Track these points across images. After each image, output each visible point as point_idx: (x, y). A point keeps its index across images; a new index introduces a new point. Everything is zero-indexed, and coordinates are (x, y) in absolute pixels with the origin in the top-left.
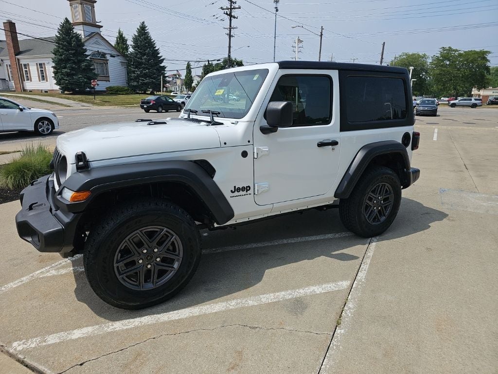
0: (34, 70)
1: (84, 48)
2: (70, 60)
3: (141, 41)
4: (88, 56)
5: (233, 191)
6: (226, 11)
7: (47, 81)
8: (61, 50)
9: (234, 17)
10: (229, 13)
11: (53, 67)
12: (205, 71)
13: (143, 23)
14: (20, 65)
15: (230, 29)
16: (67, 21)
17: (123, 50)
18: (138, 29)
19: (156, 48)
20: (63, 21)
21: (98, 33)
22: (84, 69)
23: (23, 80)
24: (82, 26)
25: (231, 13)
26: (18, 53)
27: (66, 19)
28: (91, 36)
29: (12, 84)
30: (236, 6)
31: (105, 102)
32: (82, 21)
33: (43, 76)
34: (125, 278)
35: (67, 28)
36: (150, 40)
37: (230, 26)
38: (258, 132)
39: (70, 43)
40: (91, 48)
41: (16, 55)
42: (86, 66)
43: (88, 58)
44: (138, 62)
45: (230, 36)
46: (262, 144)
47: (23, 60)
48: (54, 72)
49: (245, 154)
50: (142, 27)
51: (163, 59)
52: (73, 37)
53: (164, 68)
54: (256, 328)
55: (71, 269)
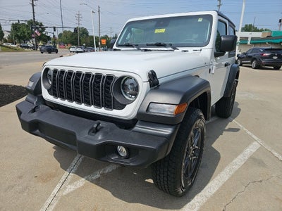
54: (261, 181)
55: (83, 179)
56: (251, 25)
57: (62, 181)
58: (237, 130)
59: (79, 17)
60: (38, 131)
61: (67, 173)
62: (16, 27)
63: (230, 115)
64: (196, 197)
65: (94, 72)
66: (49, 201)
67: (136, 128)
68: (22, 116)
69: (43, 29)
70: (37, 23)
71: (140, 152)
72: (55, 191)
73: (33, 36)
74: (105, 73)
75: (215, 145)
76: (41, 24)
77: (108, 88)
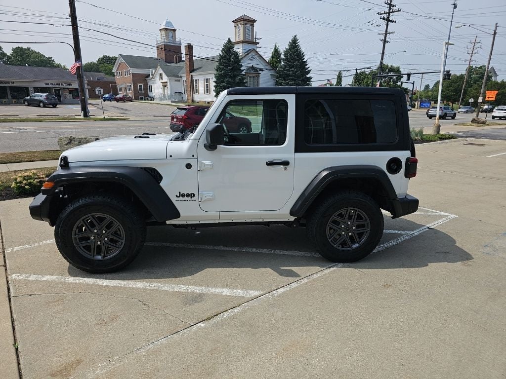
0: (201, 85)
1: (240, 64)
2: (228, 75)
3: (291, 54)
4: (243, 70)
5: (178, 195)
6: (382, 16)
7: (210, 93)
8: (221, 67)
9: (392, 21)
10: (386, 18)
11: (214, 82)
12: (355, 80)
13: (295, 36)
14: (192, 81)
15: (386, 34)
16: (229, 40)
17: (277, 63)
18: (290, 43)
19: (305, 60)
20: (226, 42)
21: (254, 49)
22: (238, 83)
23: (193, 93)
24: (241, 44)
25: (388, 17)
26: (192, 70)
27: (229, 39)
28: (248, 53)
29: (185, 96)
30: (396, 9)
31: (251, 112)
32: (242, 40)
33: (207, 90)
34: (82, 247)
35: (229, 47)
36: (300, 52)
37: (386, 31)
38: (202, 149)
39: (229, 60)
40: (246, 64)
41: (191, 72)
42: (240, 80)
43: (243, 73)
44: (285, 73)
45: (385, 41)
46: (207, 159)
47: (196, 76)
48: (214, 86)
49: (189, 166)
50: (294, 41)
51: (310, 71)
52: (232, 55)
53: (310, 78)
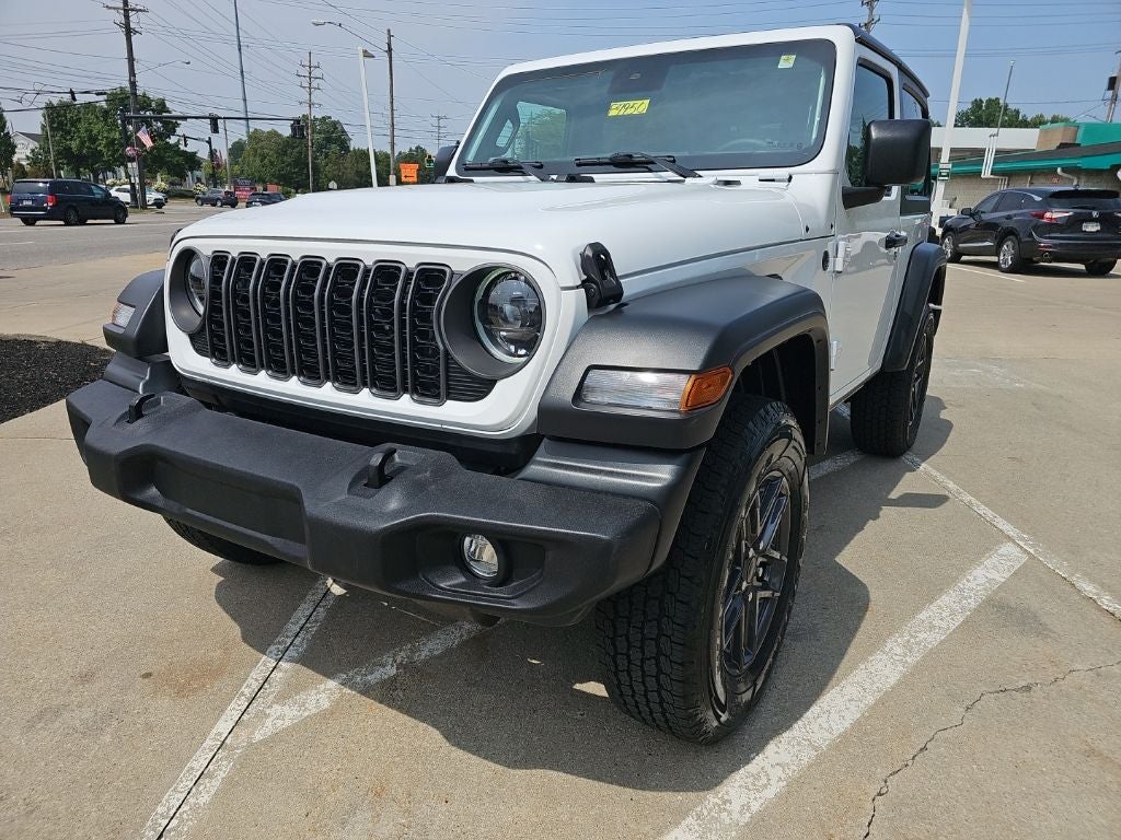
15: (126, 11)
38: (840, 203)
45: (129, 32)
49: (826, 261)
54: (1028, 688)
55: (332, 684)
56: (993, 103)
57: (248, 691)
58: (936, 501)
59: (310, 76)
60: (154, 491)
61: (267, 662)
62: (61, 118)
63: (908, 447)
64: (771, 748)
65: (369, 256)
66: (198, 763)
67: (533, 470)
68: (90, 437)
69: (170, 125)
70: (145, 103)
71: (550, 555)
72: (223, 726)
73: (129, 151)
74: (411, 259)
75: (847, 558)
76: (162, 107)
77: (426, 317)
